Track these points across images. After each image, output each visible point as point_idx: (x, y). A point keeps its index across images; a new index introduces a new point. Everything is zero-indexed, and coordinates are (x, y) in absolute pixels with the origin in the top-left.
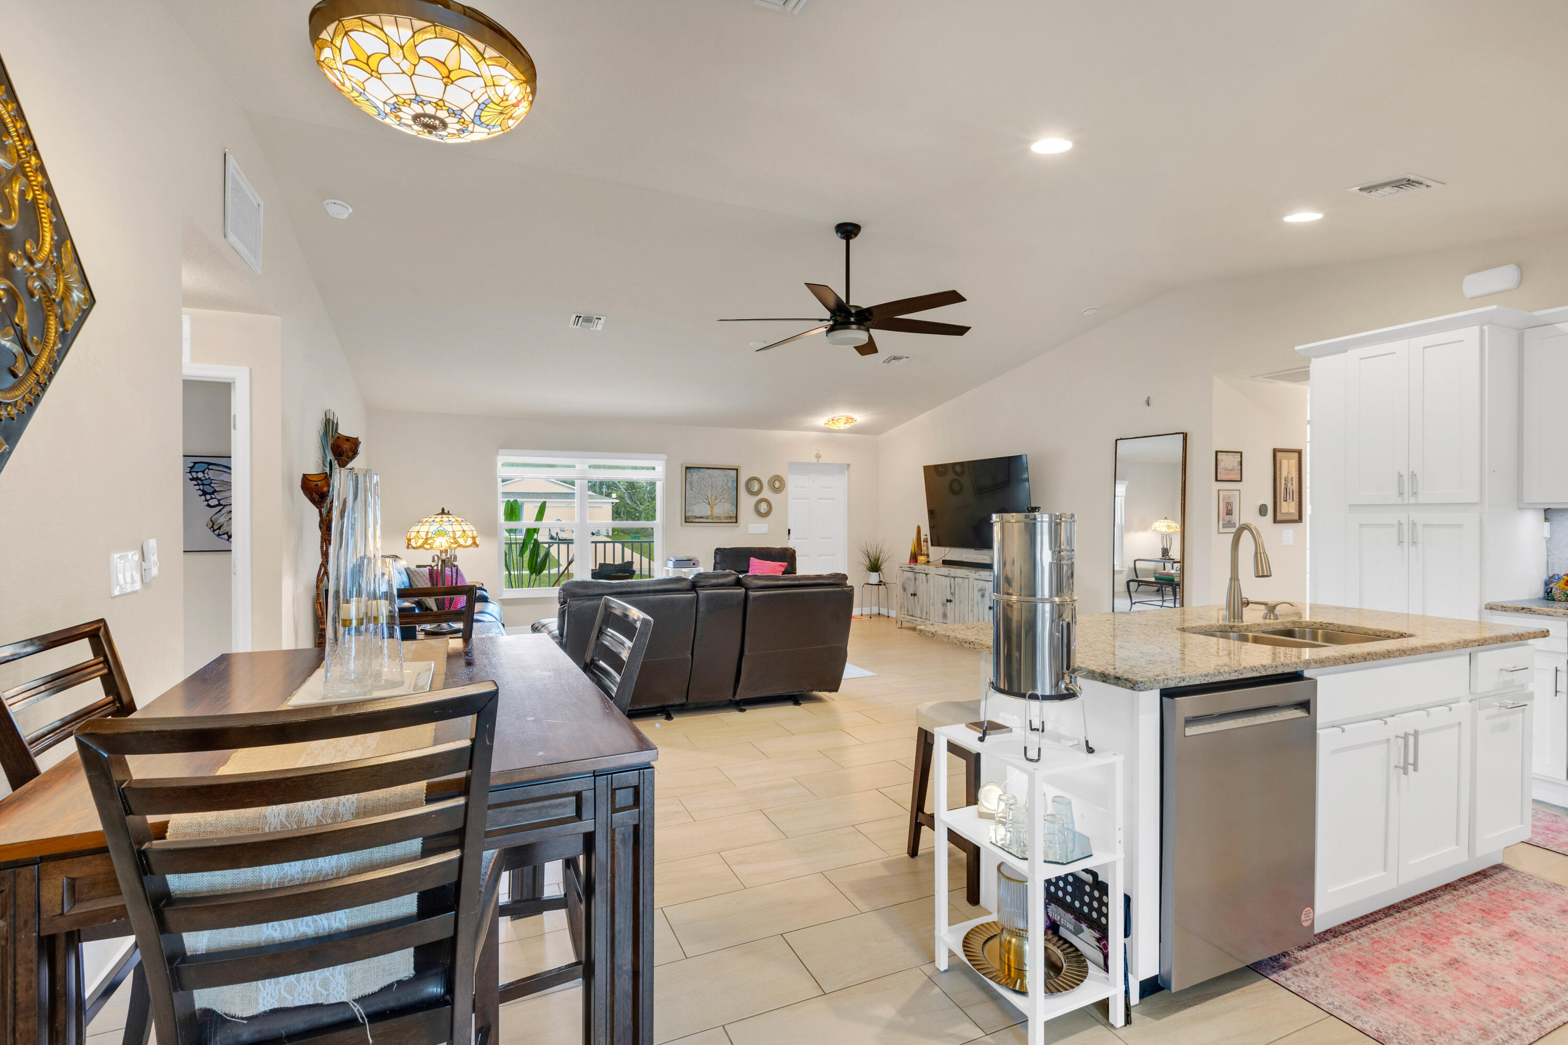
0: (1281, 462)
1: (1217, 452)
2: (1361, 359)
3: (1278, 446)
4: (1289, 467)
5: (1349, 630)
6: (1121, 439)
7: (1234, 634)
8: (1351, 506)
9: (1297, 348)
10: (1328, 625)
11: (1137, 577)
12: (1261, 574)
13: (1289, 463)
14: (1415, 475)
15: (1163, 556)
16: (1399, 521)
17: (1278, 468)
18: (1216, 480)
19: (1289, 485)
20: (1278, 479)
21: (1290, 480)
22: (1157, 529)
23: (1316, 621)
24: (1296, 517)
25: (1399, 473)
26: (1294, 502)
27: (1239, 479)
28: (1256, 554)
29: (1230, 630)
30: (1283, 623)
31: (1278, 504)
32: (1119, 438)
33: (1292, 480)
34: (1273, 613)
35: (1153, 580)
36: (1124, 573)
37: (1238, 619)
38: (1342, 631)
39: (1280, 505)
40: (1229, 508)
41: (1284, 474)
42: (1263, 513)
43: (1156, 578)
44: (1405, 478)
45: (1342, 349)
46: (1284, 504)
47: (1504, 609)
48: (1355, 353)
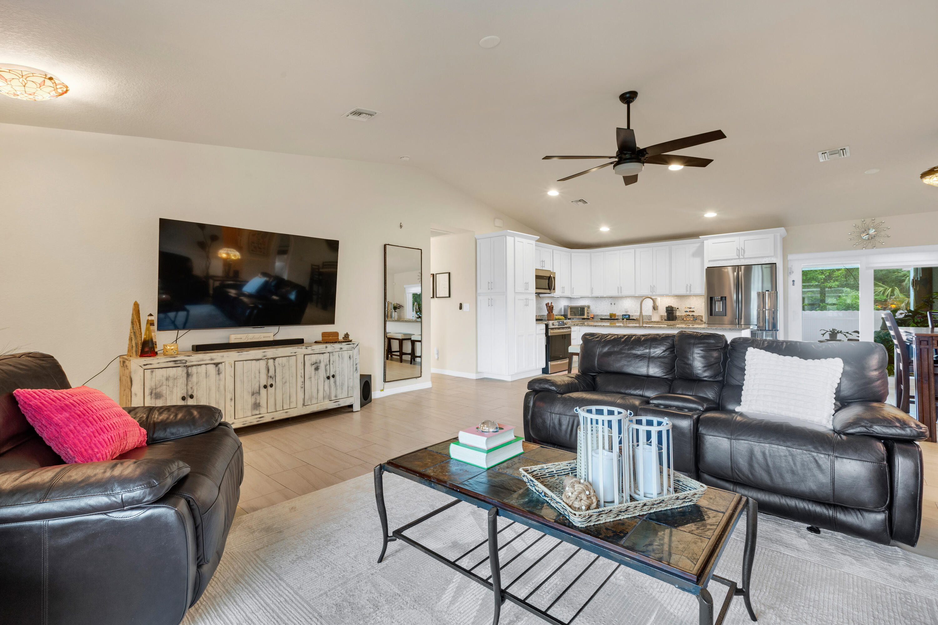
8: (515, 293)
14: (528, 283)
25: (525, 282)
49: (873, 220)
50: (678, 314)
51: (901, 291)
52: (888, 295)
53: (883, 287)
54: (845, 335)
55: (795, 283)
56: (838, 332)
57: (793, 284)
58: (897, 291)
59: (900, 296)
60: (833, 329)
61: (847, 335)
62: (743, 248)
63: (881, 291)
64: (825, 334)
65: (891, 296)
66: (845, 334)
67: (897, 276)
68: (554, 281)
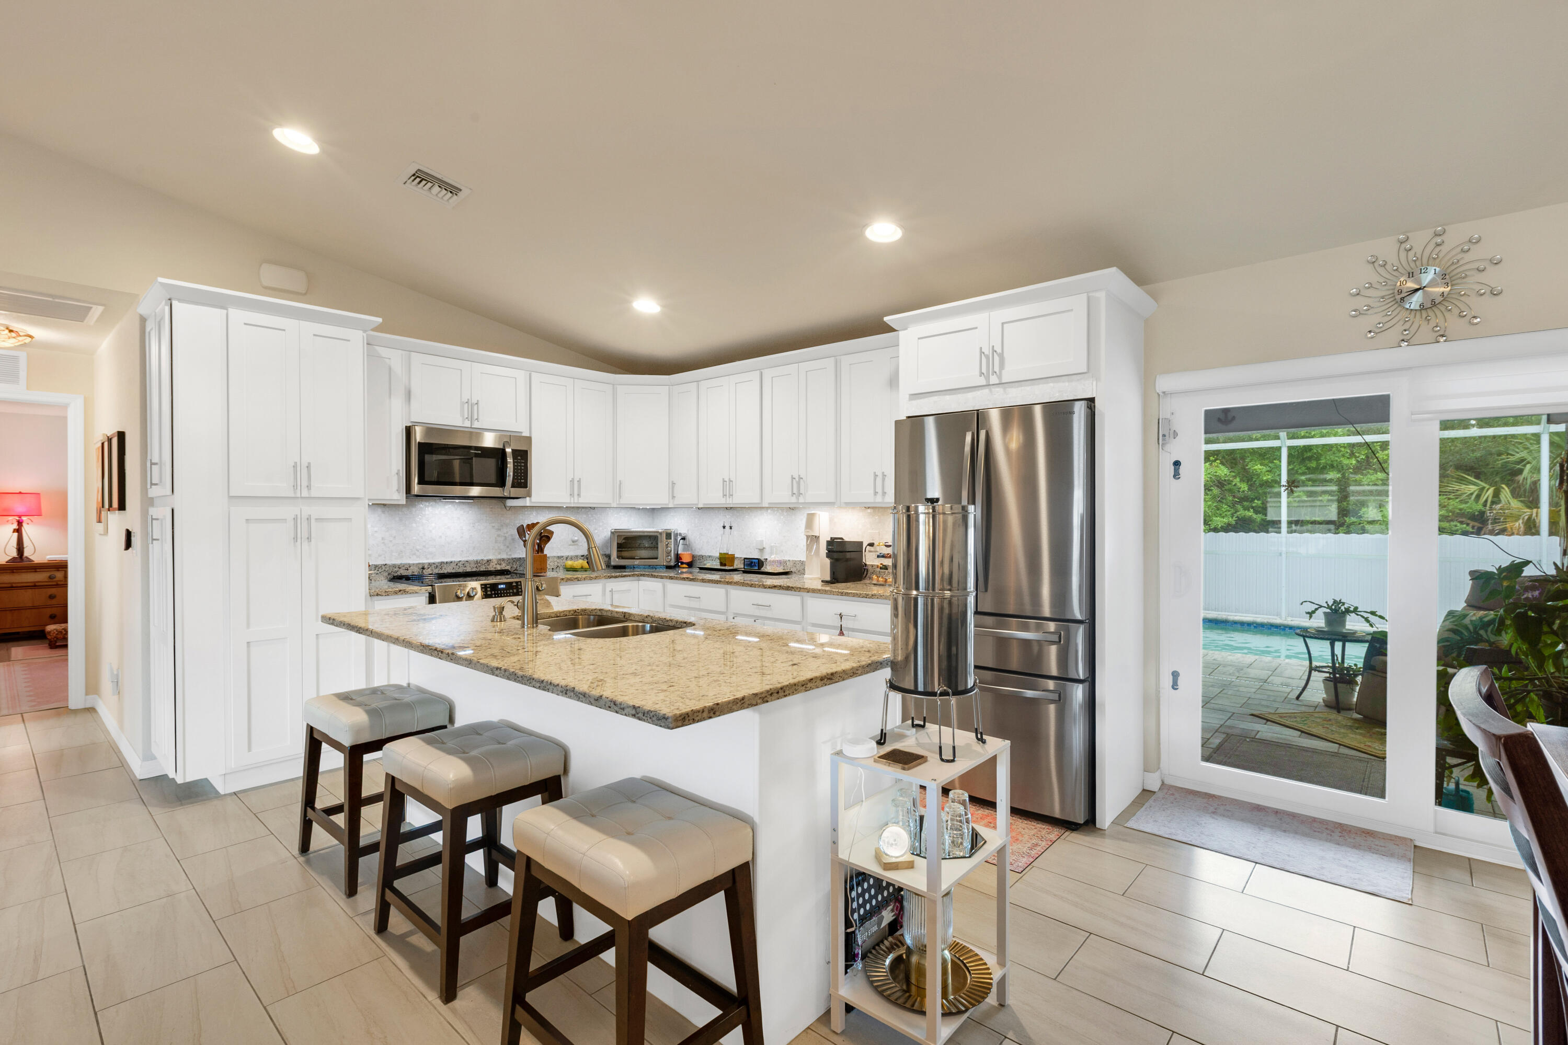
8: (233, 497)
14: (309, 467)
16: (294, 515)
25: (292, 462)
28: (589, 549)
44: (299, 469)
49: (1437, 235)
50: (870, 559)
51: (1515, 494)
52: (1486, 501)
53: (1474, 484)
54: (1367, 620)
55: (1182, 469)
56: (1348, 611)
57: (1176, 475)
58: (1506, 493)
59: (1512, 504)
60: (1335, 602)
61: (1372, 618)
62: (999, 350)
63: (1472, 494)
64: (1314, 612)
65: (1493, 503)
66: (1366, 615)
67: (1506, 462)
68: (523, 463)
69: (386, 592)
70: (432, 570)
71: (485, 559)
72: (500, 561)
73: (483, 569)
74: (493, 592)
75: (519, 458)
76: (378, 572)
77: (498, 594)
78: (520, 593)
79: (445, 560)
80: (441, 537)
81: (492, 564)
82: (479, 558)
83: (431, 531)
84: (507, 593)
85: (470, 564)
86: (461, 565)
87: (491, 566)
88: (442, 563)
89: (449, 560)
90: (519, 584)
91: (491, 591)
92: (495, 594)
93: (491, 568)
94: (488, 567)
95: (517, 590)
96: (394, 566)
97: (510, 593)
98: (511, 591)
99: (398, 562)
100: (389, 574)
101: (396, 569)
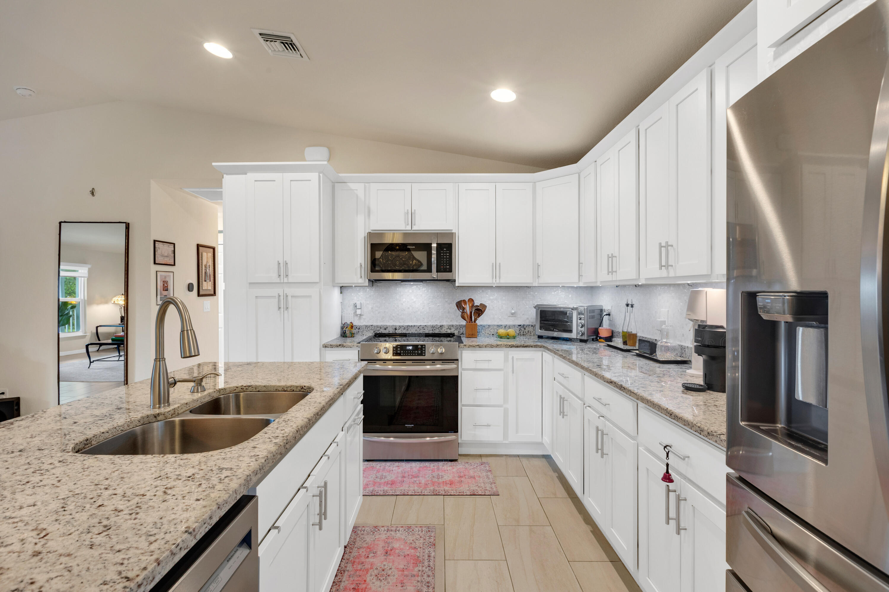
0: (202, 255)
1: (155, 241)
2: (255, 181)
3: (201, 243)
4: (207, 258)
5: (264, 389)
6: (65, 222)
7: (159, 423)
8: (250, 283)
9: (214, 164)
10: (247, 388)
11: (99, 340)
12: (188, 355)
13: (207, 255)
14: (287, 264)
15: (121, 322)
16: (279, 294)
17: (200, 258)
18: (155, 263)
19: (208, 270)
20: (200, 266)
21: (208, 267)
22: (116, 302)
23: (237, 386)
24: (213, 293)
25: (278, 261)
26: (211, 282)
27: (173, 264)
28: (182, 331)
29: (154, 419)
30: (209, 394)
31: (201, 283)
32: (63, 221)
33: (209, 267)
34: (200, 385)
35: (110, 341)
36: (87, 337)
37: (164, 403)
38: (259, 391)
39: (202, 284)
40: (166, 285)
41: (204, 262)
42: (190, 290)
43: (113, 340)
44: (282, 265)
45: (243, 171)
46: (204, 283)
47: (331, 346)
48: (252, 176)
68: (448, 253)
69: (331, 345)
70: (402, 331)
71: (439, 324)
72: (450, 327)
73: (437, 331)
74: (402, 352)
75: (445, 249)
76: (368, 330)
77: (405, 353)
78: (424, 354)
79: (410, 324)
80: (409, 308)
81: (444, 329)
82: (434, 324)
83: (402, 304)
84: (413, 353)
85: (427, 327)
86: (421, 328)
87: (443, 330)
88: (408, 326)
89: (413, 324)
90: (424, 346)
91: (400, 351)
92: (403, 353)
93: (443, 331)
94: (441, 330)
95: (422, 352)
96: (377, 326)
97: (415, 353)
98: (416, 352)
99: (380, 324)
100: (374, 332)
101: (378, 329)
